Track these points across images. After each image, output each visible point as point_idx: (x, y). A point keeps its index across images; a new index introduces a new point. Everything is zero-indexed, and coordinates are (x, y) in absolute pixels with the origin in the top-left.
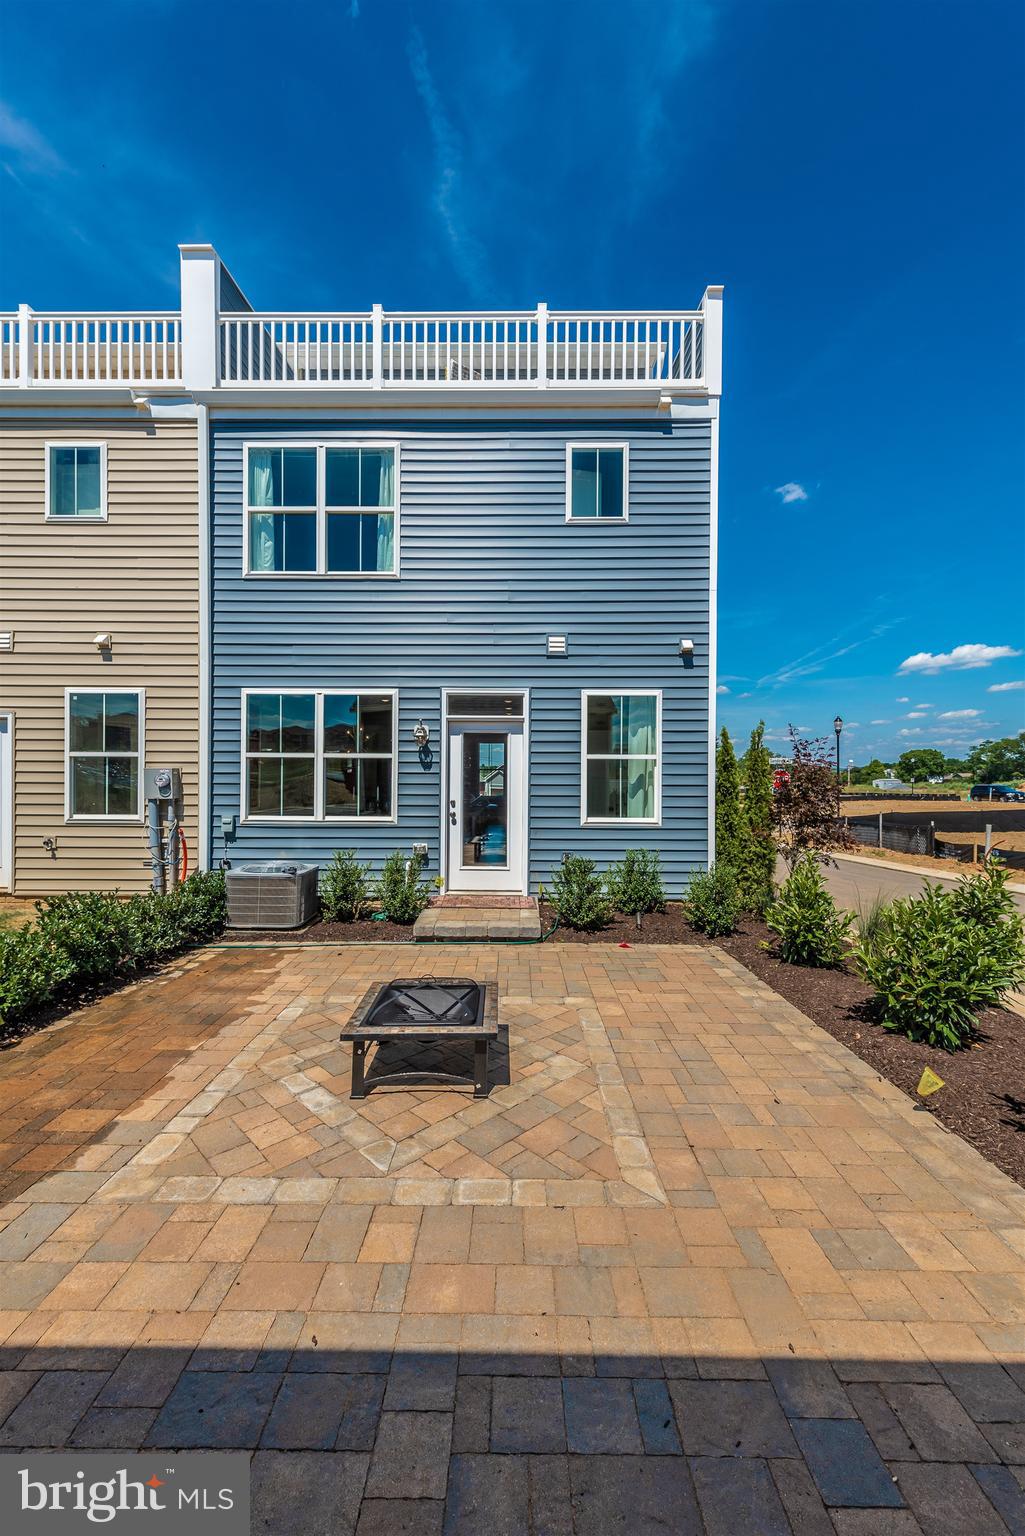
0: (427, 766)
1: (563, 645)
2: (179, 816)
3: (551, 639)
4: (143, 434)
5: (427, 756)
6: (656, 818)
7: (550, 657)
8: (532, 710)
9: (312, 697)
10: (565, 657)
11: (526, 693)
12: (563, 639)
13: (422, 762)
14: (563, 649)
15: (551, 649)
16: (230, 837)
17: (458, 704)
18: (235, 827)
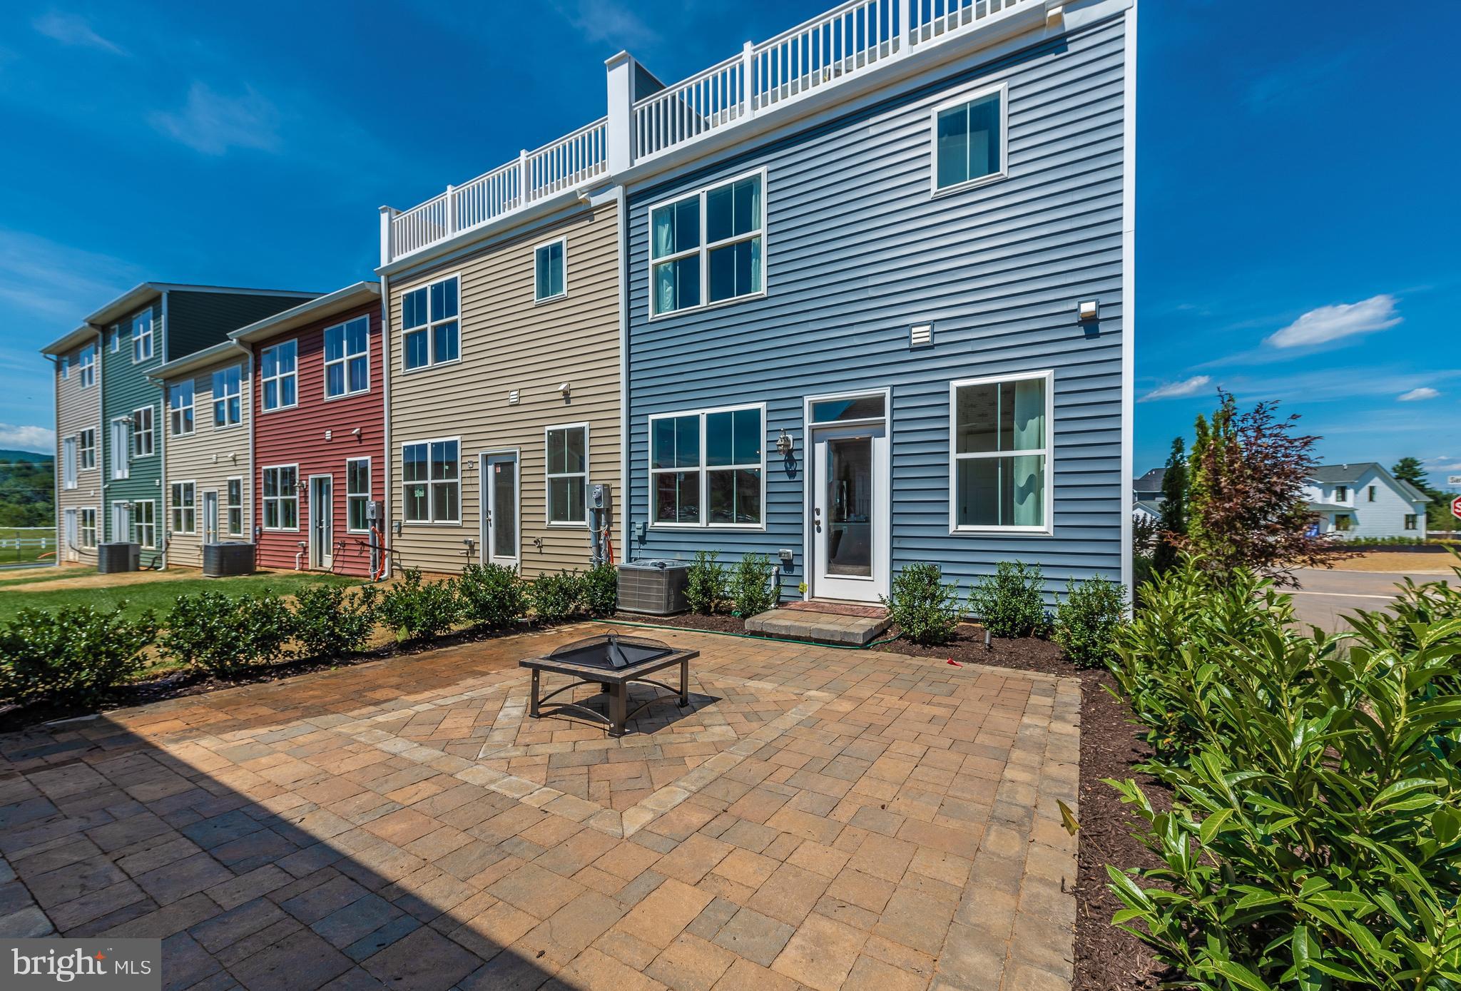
0: (792, 474)
1: (927, 334)
2: (610, 523)
3: (914, 330)
4: (587, 222)
5: (791, 465)
6: (1047, 527)
7: (913, 350)
8: (893, 410)
9: (698, 416)
10: (931, 347)
11: (887, 391)
12: (928, 328)
13: (787, 471)
14: (927, 339)
15: (914, 341)
16: (642, 540)
17: (821, 411)
18: (645, 532)
